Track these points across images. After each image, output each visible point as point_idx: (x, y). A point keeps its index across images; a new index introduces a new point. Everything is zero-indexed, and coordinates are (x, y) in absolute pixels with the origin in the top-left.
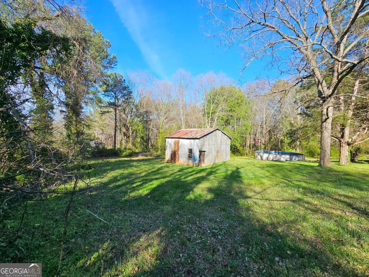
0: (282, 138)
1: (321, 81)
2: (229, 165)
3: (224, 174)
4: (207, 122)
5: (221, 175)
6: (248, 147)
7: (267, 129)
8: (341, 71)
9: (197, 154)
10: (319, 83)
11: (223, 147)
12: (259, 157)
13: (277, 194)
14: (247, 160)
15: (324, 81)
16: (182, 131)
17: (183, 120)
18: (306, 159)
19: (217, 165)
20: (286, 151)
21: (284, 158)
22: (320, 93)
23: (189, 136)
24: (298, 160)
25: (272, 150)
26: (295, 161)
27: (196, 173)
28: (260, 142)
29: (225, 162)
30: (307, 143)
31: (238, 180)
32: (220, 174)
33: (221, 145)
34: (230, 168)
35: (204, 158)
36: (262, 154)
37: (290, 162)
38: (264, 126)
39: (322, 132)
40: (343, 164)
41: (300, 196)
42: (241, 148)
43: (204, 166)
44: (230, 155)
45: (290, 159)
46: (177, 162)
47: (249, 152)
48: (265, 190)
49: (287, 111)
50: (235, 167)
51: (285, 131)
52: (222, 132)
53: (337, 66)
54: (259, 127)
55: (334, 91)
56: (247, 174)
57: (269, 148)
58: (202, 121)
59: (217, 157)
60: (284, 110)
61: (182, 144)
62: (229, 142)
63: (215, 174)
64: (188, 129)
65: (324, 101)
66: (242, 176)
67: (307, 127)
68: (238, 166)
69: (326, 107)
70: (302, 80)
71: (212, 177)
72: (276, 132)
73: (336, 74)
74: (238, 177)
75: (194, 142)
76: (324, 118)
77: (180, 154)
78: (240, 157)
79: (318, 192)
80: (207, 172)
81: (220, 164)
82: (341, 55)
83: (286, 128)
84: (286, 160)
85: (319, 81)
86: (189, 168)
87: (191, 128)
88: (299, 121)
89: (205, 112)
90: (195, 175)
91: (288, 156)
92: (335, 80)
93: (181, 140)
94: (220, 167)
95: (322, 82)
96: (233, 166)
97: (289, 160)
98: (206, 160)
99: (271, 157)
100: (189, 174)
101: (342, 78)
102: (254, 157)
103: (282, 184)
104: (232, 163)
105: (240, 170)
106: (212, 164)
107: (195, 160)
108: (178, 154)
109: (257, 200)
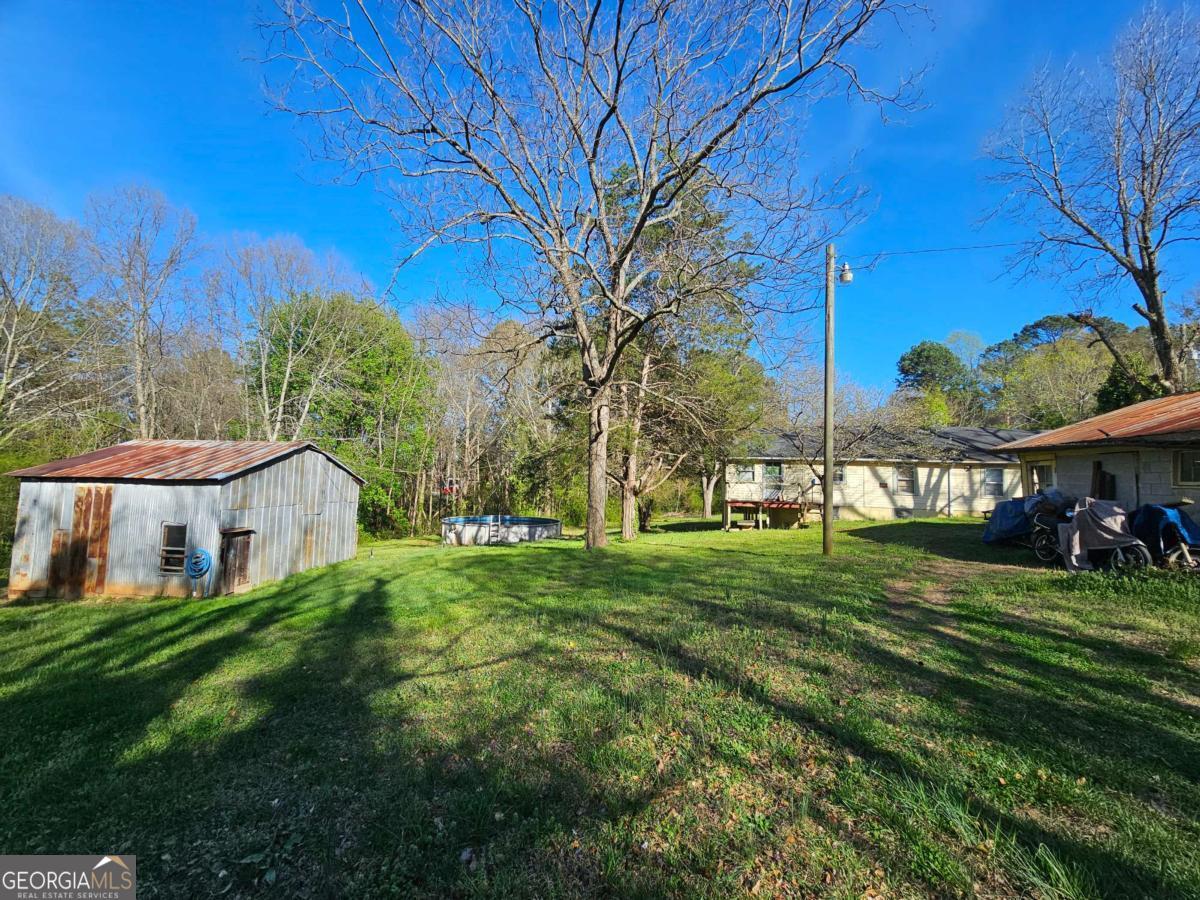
0: (512, 478)
1: (588, 344)
2: (350, 575)
3: (324, 612)
4: (267, 416)
5: (316, 618)
6: (422, 507)
7: (475, 452)
8: (621, 329)
9: (209, 545)
10: (584, 349)
11: (330, 512)
12: (452, 536)
13: (487, 644)
14: (417, 549)
15: (593, 345)
16: (130, 448)
17: (141, 399)
18: (565, 531)
19: (301, 582)
20: (522, 515)
21: (516, 533)
22: (587, 372)
23: (172, 470)
24: (548, 538)
25: (486, 513)
26: (541, 540)
27: (199, 630)
28: (457, 491)
29: (334, 567)
30: (564, 491)
31: (376, 625)
32: (311, 614)
33: (322, 504)
34: (351, 587)
35: (245, 558)
36: (459, 527)
37: (528, 544)
38: (467, 445)
39: (590, 465)
40: (628, 538)
41: (540, 637)
42: (397, 513)
43: (241, 590)
44: (356, 539)
45: (530, 537)
46: (88, 595)
47: (424, 522)
48: (457, 639)
49: (525, 407)
50: (371, 578)
51: (519, 458)
52: (329, 459)
53: (614, 316)
54: (455, 444)
55: (610, 371)
56: (407, 599)
57: (481, 509)
58: (246, 413)
59: (304, 548)
60: (516, 403)
61: (125, 507)
62: (354, 491)
63: (291, 616)
64: (170, 443)
65: (594, 392)
66: (391, 609)
67: (563, 450)
68: (384, 575)
69: (596, 407)
70: (552, 332)
71: (273, 632)
72: (499, 464)
73: (613, 335)
74: (377, 614)
75: (197, 495)
76: (594, 431)
77: (113, 552)
78: (394, 541)
79: (577, 616)
80: (254, 615)
81: (315, 574)
82: (621, 295)
83: (523, 452)
84: (521, 540)
85: (584, 343)
86: (162, 611)
87: (190, 436)
88: (549, 436)
89: (259, 378)
90: (191, 638)
91: (525, 529)
92: (612, 348)
93: (121, 489)
94: (313, 588)
95: (590, 347)
96: (364, 577)
97: (527, 538)
98: (253, 567)
99: (485, 533)
100: (157, 640)
101: (623, 344)
102: (438, 537)
103: (502, 612)
104: (362, 563)
105: (388, 587)
106: (281, 577)
107: (197, 571)
108: (103, 555)
109: (431, 679)
